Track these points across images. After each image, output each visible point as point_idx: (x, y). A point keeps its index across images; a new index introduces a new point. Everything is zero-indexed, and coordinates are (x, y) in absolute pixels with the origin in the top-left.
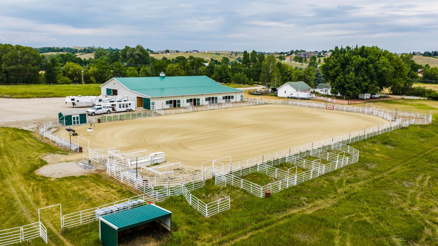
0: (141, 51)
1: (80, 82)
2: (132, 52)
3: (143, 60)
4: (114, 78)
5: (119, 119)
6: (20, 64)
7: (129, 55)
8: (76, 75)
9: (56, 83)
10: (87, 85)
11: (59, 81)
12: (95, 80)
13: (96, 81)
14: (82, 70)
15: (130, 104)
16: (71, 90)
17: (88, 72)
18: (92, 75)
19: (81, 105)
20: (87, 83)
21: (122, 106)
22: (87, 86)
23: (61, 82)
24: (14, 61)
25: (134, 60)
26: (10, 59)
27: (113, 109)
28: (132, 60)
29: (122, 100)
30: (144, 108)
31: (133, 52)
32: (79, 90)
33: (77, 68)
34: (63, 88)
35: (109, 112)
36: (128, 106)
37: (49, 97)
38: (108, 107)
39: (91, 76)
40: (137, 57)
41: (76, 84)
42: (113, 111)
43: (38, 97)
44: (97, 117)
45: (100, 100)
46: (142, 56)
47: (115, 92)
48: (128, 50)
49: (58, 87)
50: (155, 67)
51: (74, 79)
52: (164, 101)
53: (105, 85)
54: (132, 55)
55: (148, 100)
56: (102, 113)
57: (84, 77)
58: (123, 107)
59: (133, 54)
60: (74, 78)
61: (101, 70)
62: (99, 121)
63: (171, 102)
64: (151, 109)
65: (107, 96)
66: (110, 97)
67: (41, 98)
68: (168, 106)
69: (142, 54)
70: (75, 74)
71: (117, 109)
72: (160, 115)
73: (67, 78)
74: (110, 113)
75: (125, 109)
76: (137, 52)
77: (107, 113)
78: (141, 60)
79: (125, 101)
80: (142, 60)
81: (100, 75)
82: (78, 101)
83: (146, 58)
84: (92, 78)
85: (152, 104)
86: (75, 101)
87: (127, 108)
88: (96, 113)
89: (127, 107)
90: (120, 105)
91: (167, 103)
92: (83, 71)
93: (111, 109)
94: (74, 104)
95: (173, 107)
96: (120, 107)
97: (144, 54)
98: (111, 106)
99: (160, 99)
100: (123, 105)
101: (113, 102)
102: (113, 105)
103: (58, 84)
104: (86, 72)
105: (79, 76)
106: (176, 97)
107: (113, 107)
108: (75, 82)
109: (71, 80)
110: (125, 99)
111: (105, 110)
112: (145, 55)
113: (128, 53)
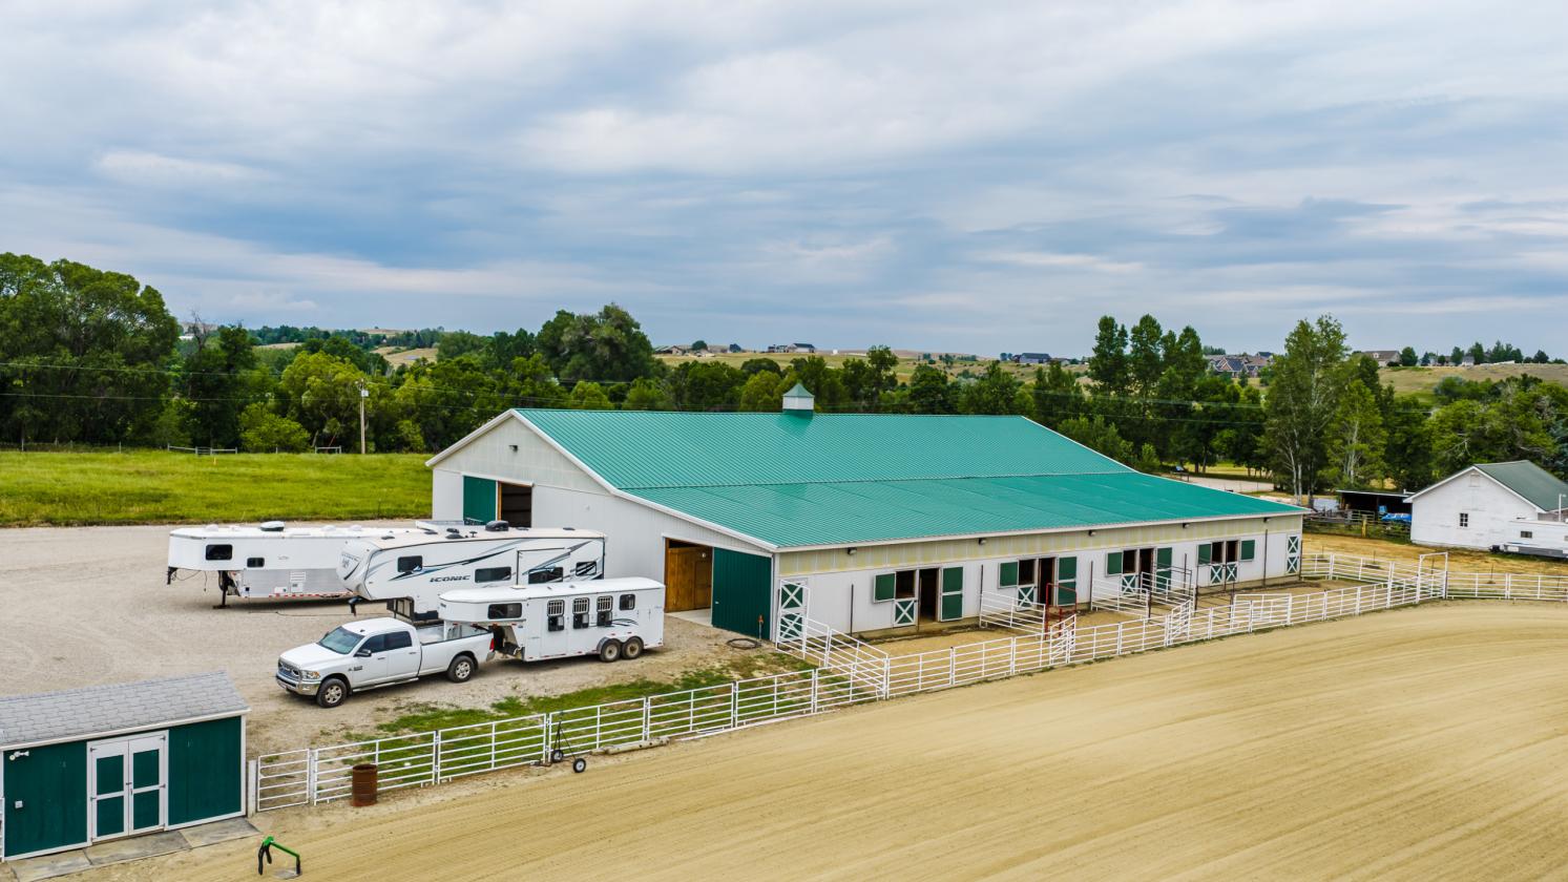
0: (619, 327)
1: (348, 443)
2: (582, 333)
3: (628, 366)
4: (513, 411)
5: (547, 749)
6: (65, 351)
7: (571, 344)
8: (334, 411)
9: (236, 444)
10: (381, 456)
11: (250, 435)
12: (419, 438)
13: (426, 439)
14: (364, 386)
15: (627, 602)
16: (283, 480)
17: (392, 398)
18: (408, 412)
19: (279, 591)
20: (382, 448)
21: (568, 617)
22: (374, 465)
23: (258, 442)
24: (42, 331)
25: (588, 366)
26: (16, 323)
27: (501, 640)
28: (582, 366)
29: (568, 566)
30: (716, 623)
31: (587, 333)
32: (326, 482)
33: (340, 376)
34: (250, 471)
35: (463, 670)
36: (616, 612)
37: (119, 523)
38: (457, 630)
39: (402, 416)
40: (606, 351)
41: (331, 452)
42: (498, 656)
43: (51, 522)
44: (358, 715)
45: (409, 565)
46: (624, 350)
47: (516, 506)
48: (568, 325)
49: (236, 464)
50: (693, 384)
51: (325, 430)
52: (862, 575)
53: (460, 457)
54: (582, 346)
55: (757, 567)
56: (411, 674)
57: (369, 420)
58: (579, 623)
59: (590, 340)
60: (323, 427)
61: (453, 392)
62: (364, 787)
63: (904, 582)
64: (777, 633)
65: (464, 530)
66: (485, 542)
67: (68, 525)
68: (883, 616)
69: (625, 341)
70: (327, 409)
71: (532, 638)
73: (289, 425)
74: (477, 671)
75: (587, 640)
76: (605, 333)
77: (445, 677)
78: (616, 364)
79: (584, 569)
80: (624, 364)
81: (446, 412)
82: (256, 562)
83: (637, 358)
84: (407, 427)
85: (785, 596)
86: (237, 563)
87: (607, 633)
88: (356, 680)
89: (604, 620)
90: (555, 607)
91: (884, 588)
92: (365, 393)
93: (481, 645)
94: (226, 581)
95: (914, 621)
96: (554, 625)
97: (629, 341)
98: (482, 617)
99: (834, 558)
100: (581, 605)
101: (502, 574)
102: (497, 610)
103: (242, 450)
104: (380, 397)
105: (348, 415)
106: (937, 550)
107: (501, 622)
108: (326, 443)
109: (307, 435)
110: (583, 555)
111: (431, 650)
112: (634, 345)
113: (566, 338)
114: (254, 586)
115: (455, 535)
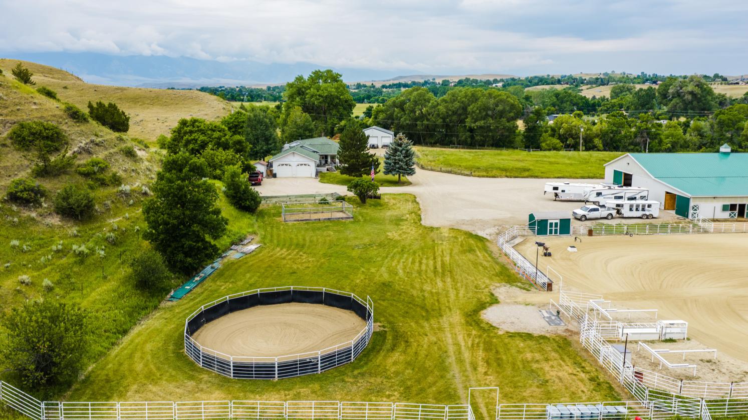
0: (697, 85)
1: (575, 147)
2: (679, 88)
3: (701, 104)
4: (628, 154)
5: (625, 232)
6: (490, 119)
7: (673, 94)
8: (571, 136)
9: (538, 148)
10: (587, 153)
11: (543, 144)
12: (601, 145)
13: (604, 146)
14: (582, 127)
15: (649, 206)
16: (558, 164)
17: (591, 130)
18: (597, 136)
19: (568, 198)
20: (587, 149)
21: (634, 208)
22: (586, 157)
23: (546, 147)
24: (484, 113)
25: (681, 103)
26: (478, 111)
27: (618, 212)
28: (677, 103)
29: (638, 197)
30: (677, 213)
31: (681, 88)
32: (571, 164)
33: (574, 124)
34: (547, 160)
35: (610, 217)
36: (646, 208)
37: (522, 177)
38: (609, 209)
39: (595, 137)
40: (689, 97)
41: (570, 150)
42: (618, 215)
43: (507, 177)
44: (588, 223)
45: (599, 194)
46: (699, 96)
47: (627, 180)
48: (672, 85)
49: (540, 156)
50: (719, 122)
51: (568, 142)
52: (719, 205)
53: (613, 165)
54: (678, 94)
55: (687, 200)
56: (599, 217)
57: (583, 138)
58: (637, 210)
59: (682, 92)
60: (567, 141)
61: (615, 128)
62: (590, 233)
63: (733, 207)
64: (690, 217)
65: (613, 186)
66: (617, 189)
68: (726, 215)
69: (700, 92)
70: (569, 134)
71: (625, 212)
72: (706, 232)
73: (556, 141)
74: (612, 218)
75: (640, 214)
76: (690, 88)
77: (606, 218)
78: (695, 103)
79: (642, 198)
80: (698, 102)
81: (612, 135)
82: (563, 191)
83: (705, 100)
84: (597, 141)
85: (693, 208)
86: (559, 191)
87: (644, 213)
88: (588, 217)
89: (643, 210)
90: (631, 206)
91: (725, 208)
92: (582, 130)
93: (614, 212)
94: (556, 195)
95: (736, 217)
96: (631, 210)
97: (702, 92)
98: (615, 207)
99: (709, 199)
100: (638, 206)
101: (621, 198)
102: (618, 205)
103: (541, 150)
104: (587, 130)
105: (575, 137)
106: (745, 199)
107: (618, 208)
108: (568, 147)
109: (562, 144)
110: (643, 194)
111: (603, 213)
112: (704, 94)
113: (671, 91)
114: (563, 196)
115: (610, 188)
